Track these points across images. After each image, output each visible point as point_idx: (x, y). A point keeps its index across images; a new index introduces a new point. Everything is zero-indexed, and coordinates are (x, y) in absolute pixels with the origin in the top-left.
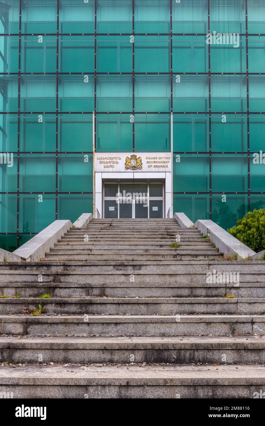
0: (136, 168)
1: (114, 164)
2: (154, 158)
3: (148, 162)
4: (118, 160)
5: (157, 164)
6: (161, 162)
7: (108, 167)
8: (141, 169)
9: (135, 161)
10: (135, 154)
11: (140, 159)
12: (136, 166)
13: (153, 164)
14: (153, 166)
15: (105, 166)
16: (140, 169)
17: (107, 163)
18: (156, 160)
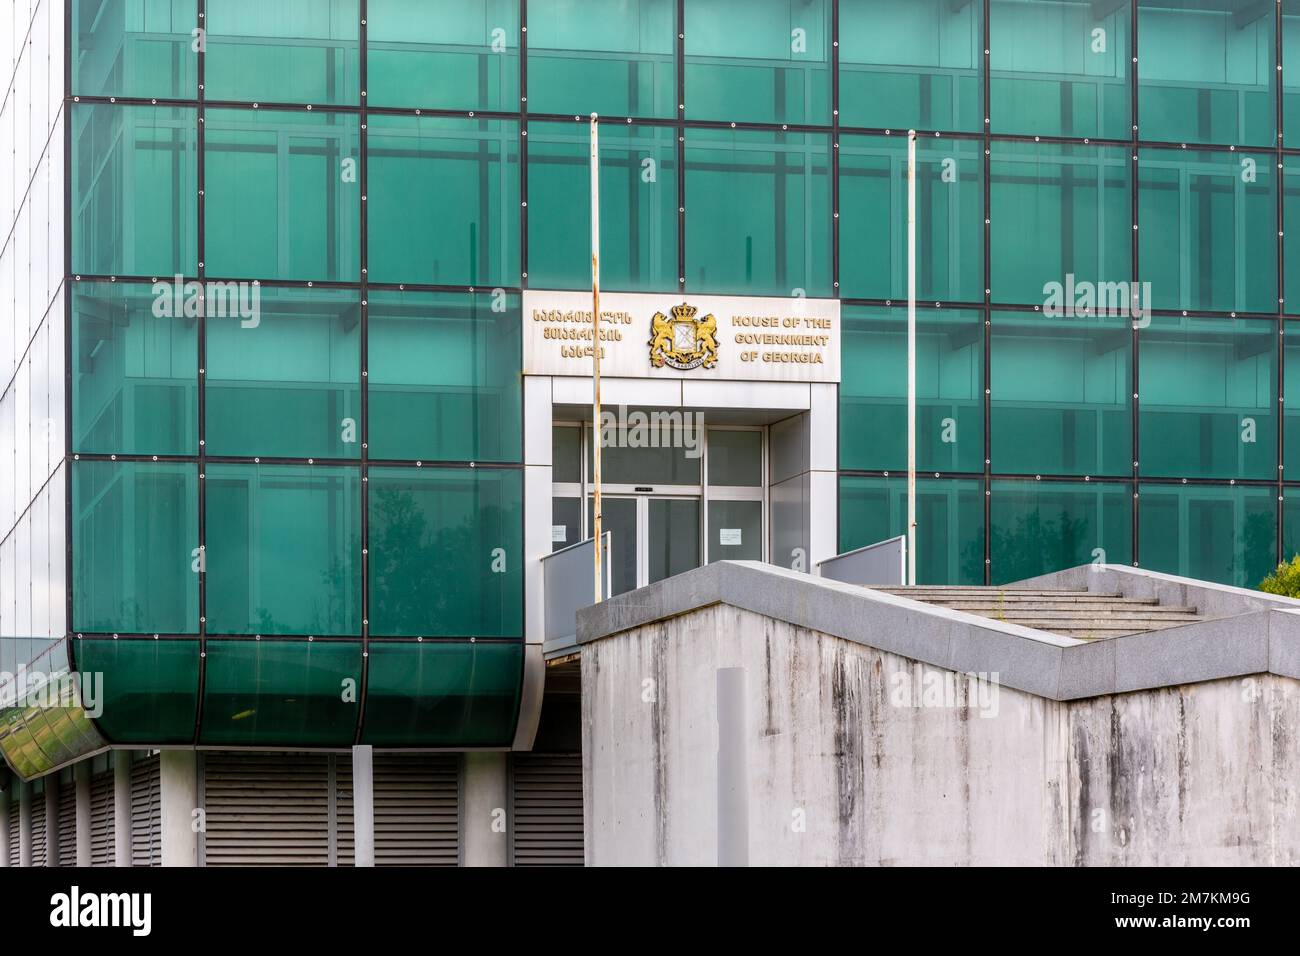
0: (693, 364)
1: (603, 344)
2: (765, 323)
3: (740, 339)
4: (620, 328)
5: (776, 348)
6: (795, 341)
7: (576, 353)
8: (713, 367)
9: (692, 333)
10: (692, 301)
11: (709, 323)
12: (696, 356)
13: (763, 349)
14: (760, 356)
15: (567, 349)
16: (709, 366)
17: (573, 335)
18: (773, 331)
